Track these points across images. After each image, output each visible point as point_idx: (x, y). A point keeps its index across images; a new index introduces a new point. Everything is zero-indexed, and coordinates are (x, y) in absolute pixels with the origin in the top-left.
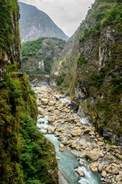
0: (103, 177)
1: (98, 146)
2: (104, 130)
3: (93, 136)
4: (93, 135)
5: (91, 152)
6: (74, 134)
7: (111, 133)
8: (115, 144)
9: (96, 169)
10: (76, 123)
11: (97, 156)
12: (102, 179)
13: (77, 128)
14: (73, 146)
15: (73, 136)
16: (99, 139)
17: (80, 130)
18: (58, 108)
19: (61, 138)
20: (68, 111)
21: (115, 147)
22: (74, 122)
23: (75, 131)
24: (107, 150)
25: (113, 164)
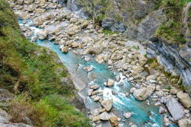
0: (109, 65)
1: (99, 38)
2: (103, 20)
3: (91, 30)
4: (92, 28)
5: (94, 46)
6: (71, 33)
7: (110, 22)
8: (116, 32)
9: (102, 60)
10: (69, 20)
11: (101, 49)
12: (109, 67)
13: (72, 25)
14: (74, 46)
15: (71, 36)
16: (99, 31)
17: (76, 27)
18: (41, 5)
19: (58, 41)
20: (55, 6)
21: (115, 35)
22: (66, 18)
23: (71, 29)
24: (109, 40)
25: (116, 51)
